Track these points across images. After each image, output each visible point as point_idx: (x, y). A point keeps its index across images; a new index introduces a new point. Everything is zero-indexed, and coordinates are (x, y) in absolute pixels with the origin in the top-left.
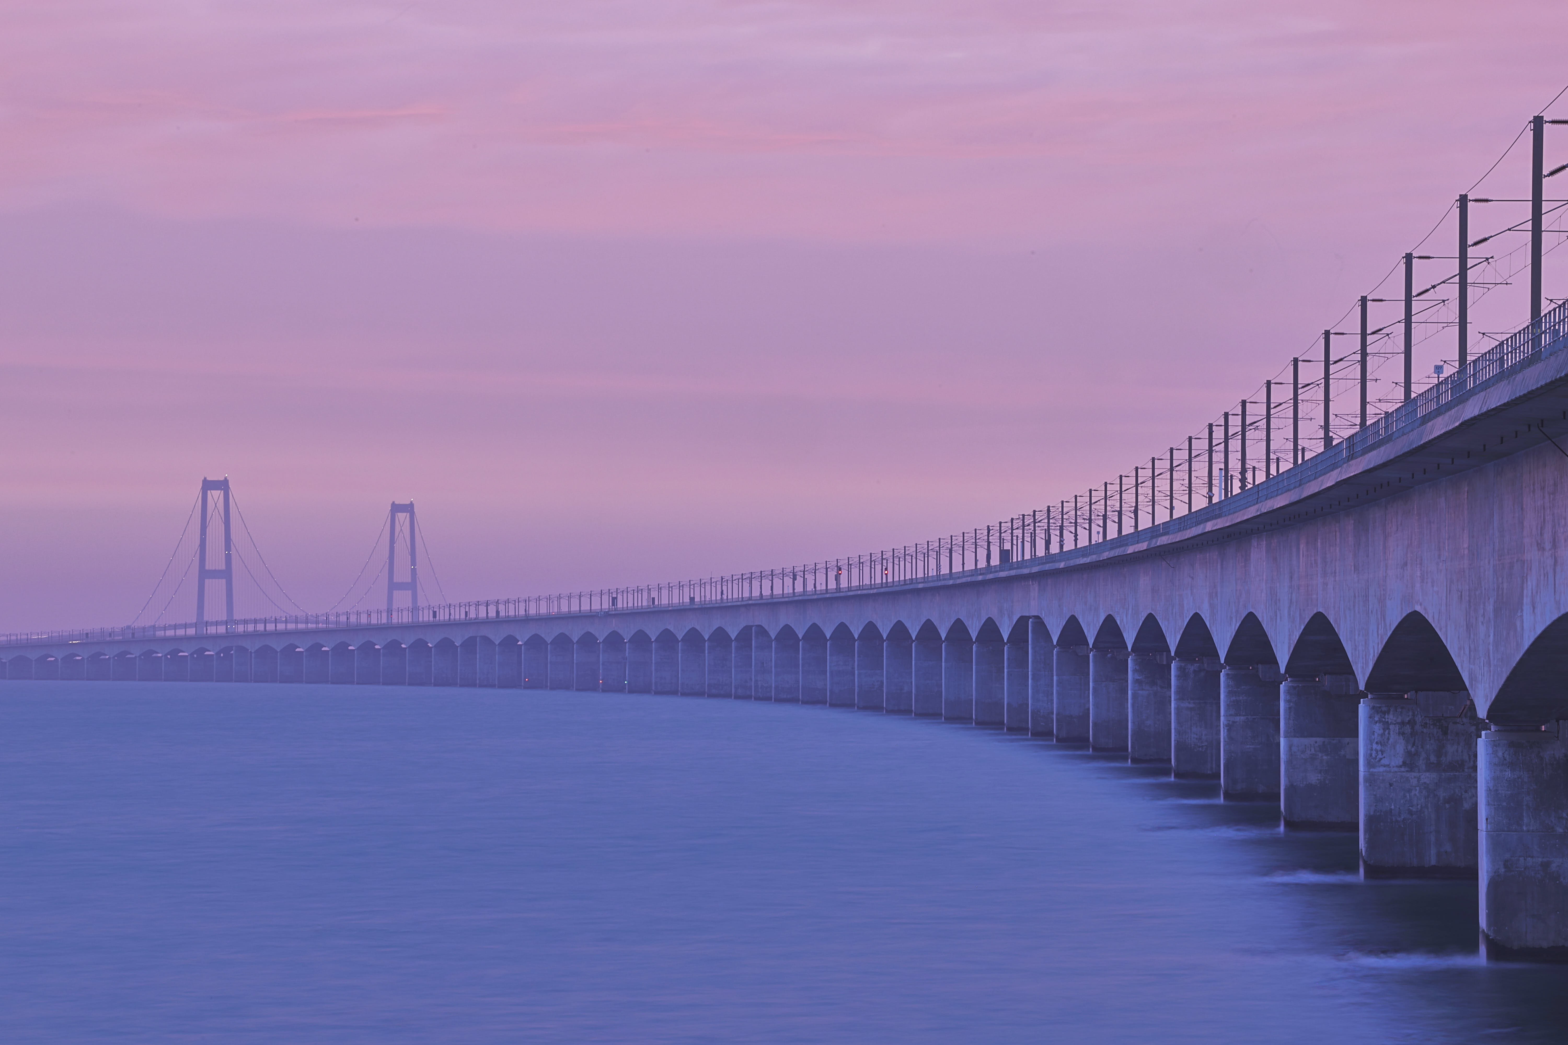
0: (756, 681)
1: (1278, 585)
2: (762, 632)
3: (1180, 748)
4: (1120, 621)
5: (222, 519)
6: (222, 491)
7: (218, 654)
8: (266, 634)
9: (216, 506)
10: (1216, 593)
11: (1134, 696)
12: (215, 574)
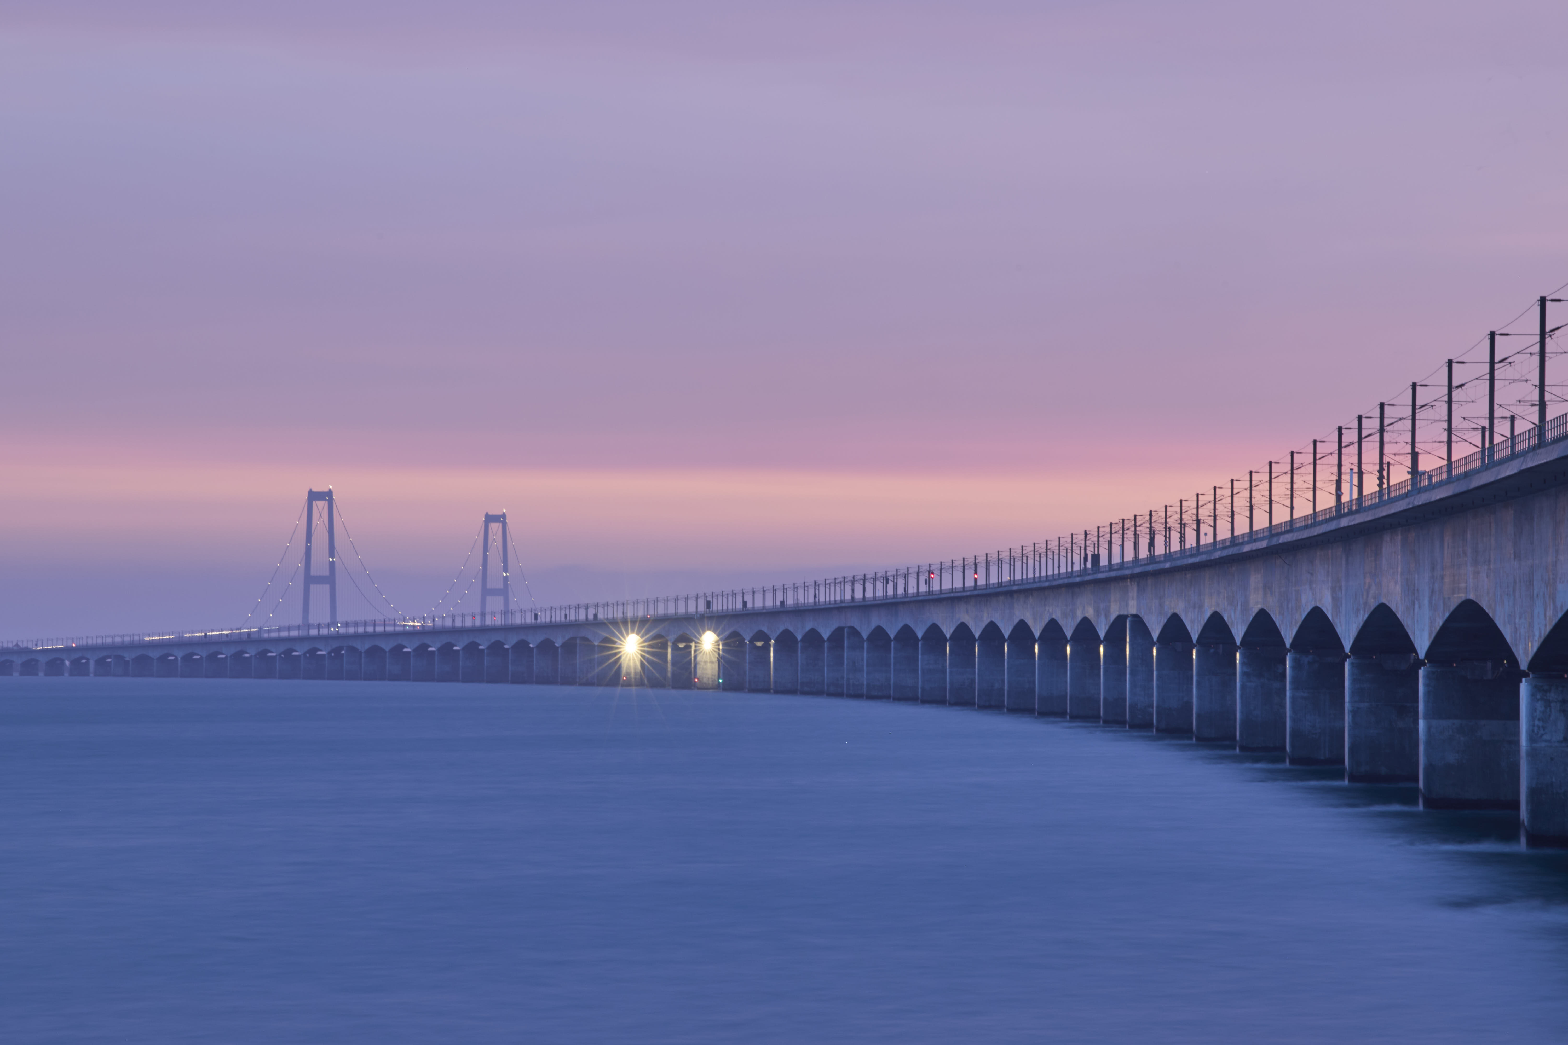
0: (848, 679)
1: (1416, 576)
2: (854, 632)
3: (1295, 734)
4: (1228, 617)
5: (326, 527)
6: (327, 502)
7: (329, 653)
8: (375, 635)
9: (321, 515)
10: (1340, 587)
11: (1243, 687)
12: (319, 580)
